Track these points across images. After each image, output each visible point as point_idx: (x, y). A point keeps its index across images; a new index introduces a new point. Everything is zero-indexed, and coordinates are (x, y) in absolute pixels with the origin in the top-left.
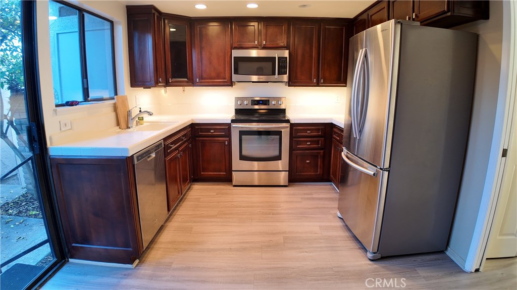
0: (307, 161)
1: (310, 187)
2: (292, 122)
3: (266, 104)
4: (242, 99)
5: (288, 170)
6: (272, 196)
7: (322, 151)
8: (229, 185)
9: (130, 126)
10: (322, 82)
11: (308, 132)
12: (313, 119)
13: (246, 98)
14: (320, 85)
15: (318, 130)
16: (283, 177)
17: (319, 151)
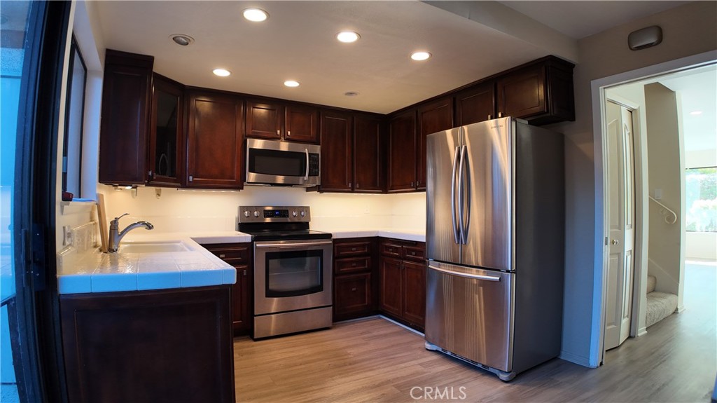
0: (353, 289)
1: (359, 324)
2: (334, 237)
3: (284, 216)
4: (251, 209)
5: (331, 304)
6: (324, 343)
7: (369, 274)
8: (246, 339)
9: (114, 247)
10: (358, 187)
11: (353, 249)
12: (357, 233)
13: (257, 208)
14: (356, 190)
15: (364, 246)
16: (326, 316)
17: (366, 274)
